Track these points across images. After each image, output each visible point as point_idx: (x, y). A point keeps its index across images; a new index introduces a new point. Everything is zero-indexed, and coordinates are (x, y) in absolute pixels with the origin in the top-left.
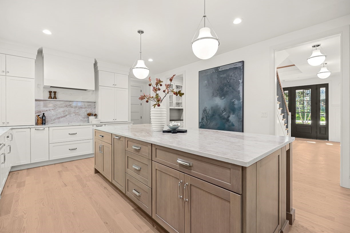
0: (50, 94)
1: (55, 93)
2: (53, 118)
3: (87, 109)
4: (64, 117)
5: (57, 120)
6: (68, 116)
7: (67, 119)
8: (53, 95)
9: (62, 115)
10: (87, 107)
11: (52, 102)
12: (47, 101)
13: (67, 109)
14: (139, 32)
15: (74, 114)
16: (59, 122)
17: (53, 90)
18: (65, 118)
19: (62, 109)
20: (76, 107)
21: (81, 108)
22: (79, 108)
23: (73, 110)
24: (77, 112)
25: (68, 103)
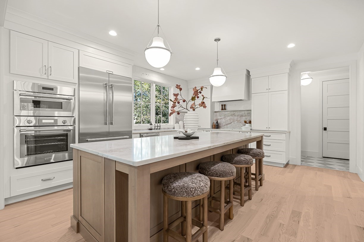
0: (222, 107)
1: (225, 105)
2: (224, 124)
3: (247, 117)
4: (230, 123)
5: (226, 126)
6: (233, 123)
7: (232, 125)
8: (223, 108)
9: (229, 122)
10: (247, 115)
11: (223, 112)
12: (221, 112)
13: (232, 117)
14: (216, 40)
15: (236, 122)
16: (227, 128)
17: (224, 103)
18: (231, 125)
19: (229, 118)
20: (238, 116)
21: (242, 116)
22: (240, 116)
23: (236, 118)
24: (239, 120)
25: (233, 113)
